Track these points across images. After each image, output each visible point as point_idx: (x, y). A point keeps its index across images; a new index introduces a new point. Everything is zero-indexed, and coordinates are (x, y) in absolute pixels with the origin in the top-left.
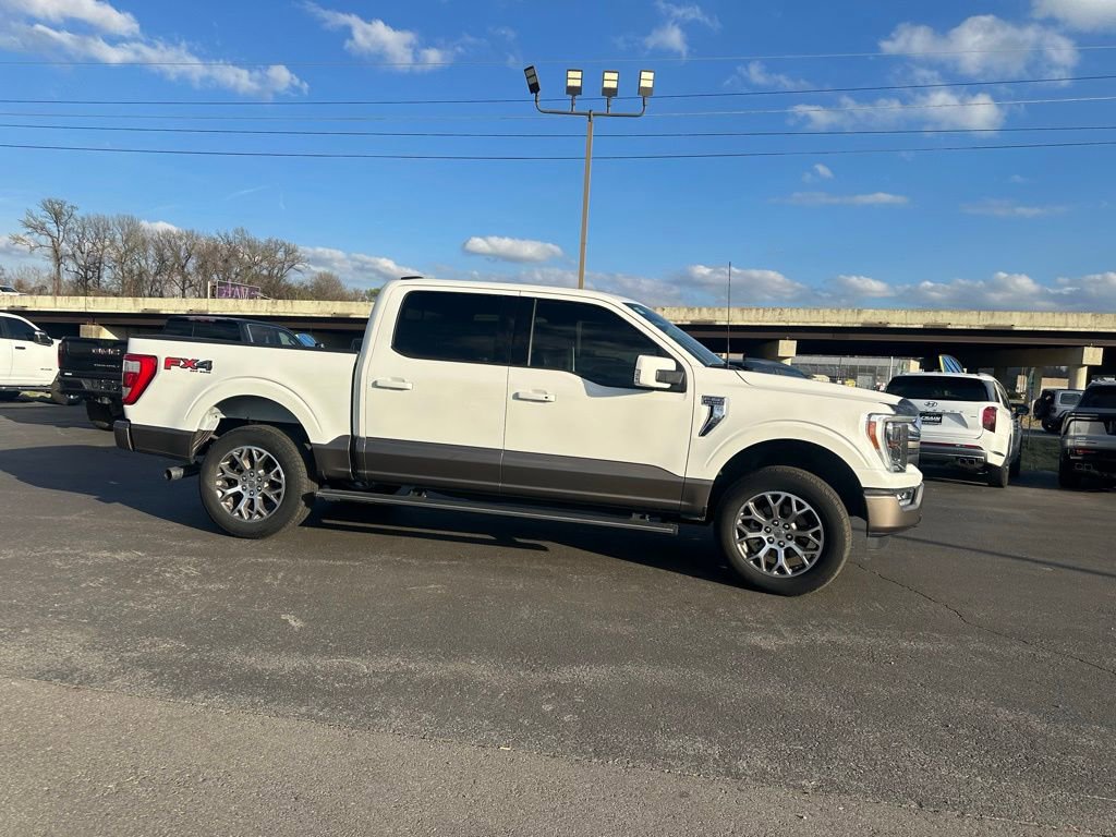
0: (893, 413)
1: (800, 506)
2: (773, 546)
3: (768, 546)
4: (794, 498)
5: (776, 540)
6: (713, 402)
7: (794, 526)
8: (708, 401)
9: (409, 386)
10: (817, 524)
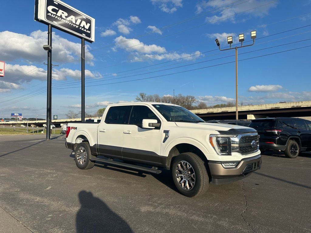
0: (219, 134)
1: (190, 166)
2: (185, 179)
3: (184, 179)
4: (188, 163)
5: (186, 177)
6: (166, 132)
7: (189, 172)
8: (165, 132)
9: (105, 131)
10: (193, 173)
